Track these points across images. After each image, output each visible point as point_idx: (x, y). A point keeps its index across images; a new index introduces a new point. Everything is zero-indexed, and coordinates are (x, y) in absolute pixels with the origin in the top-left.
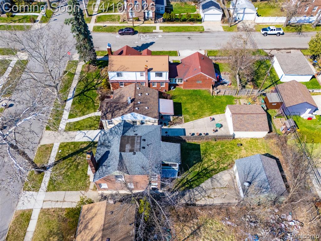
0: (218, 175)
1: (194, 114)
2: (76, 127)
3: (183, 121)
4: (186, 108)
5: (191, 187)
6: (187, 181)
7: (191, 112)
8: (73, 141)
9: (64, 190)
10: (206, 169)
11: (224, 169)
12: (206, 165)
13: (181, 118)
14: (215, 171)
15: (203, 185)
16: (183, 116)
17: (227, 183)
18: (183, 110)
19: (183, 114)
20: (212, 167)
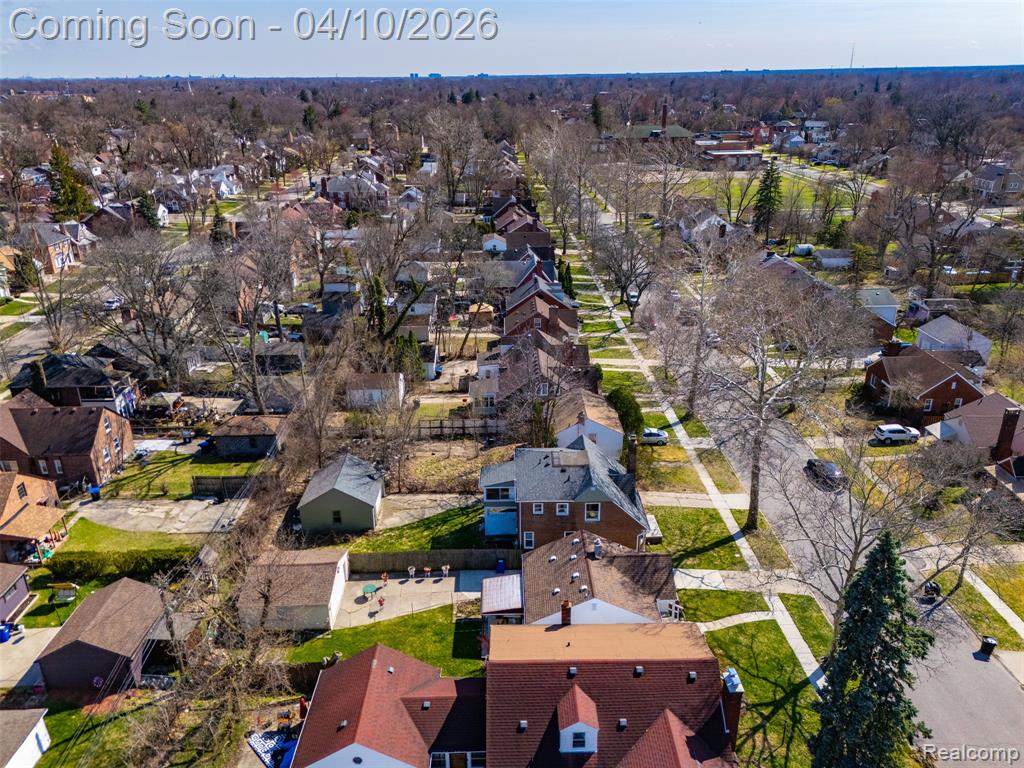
0: (407, 522)
1: (422, 626)
2: (735, 597)
3: (455, 607)
4: (440, 642)
5: (462, 509)
6: (468, 515)
7: (428, 634)
8: (724, 572)
9: (684, 508)
10: (428, 528)
11: (391, 530)
12: (426, 533)
13: (459, 615)
14: (411, 527)
15: (440, 511)
16: (454, 620)
17: (395, 514)
18: (451, 638)
19: (454, 626)
20: (414, 532)
